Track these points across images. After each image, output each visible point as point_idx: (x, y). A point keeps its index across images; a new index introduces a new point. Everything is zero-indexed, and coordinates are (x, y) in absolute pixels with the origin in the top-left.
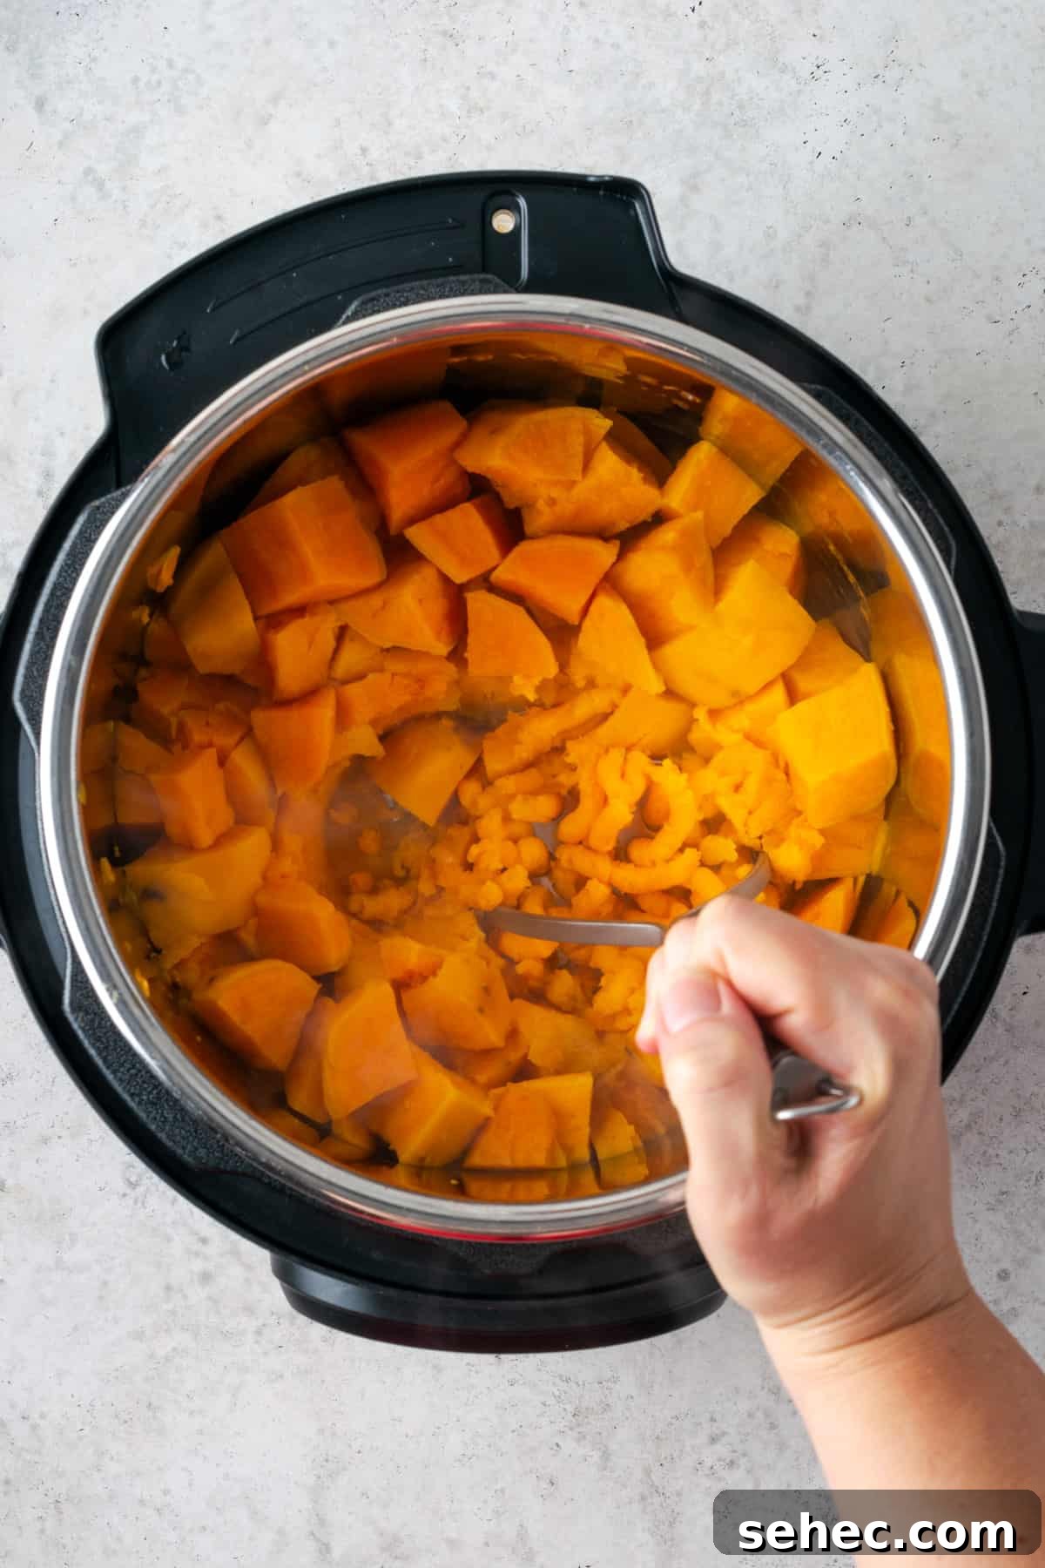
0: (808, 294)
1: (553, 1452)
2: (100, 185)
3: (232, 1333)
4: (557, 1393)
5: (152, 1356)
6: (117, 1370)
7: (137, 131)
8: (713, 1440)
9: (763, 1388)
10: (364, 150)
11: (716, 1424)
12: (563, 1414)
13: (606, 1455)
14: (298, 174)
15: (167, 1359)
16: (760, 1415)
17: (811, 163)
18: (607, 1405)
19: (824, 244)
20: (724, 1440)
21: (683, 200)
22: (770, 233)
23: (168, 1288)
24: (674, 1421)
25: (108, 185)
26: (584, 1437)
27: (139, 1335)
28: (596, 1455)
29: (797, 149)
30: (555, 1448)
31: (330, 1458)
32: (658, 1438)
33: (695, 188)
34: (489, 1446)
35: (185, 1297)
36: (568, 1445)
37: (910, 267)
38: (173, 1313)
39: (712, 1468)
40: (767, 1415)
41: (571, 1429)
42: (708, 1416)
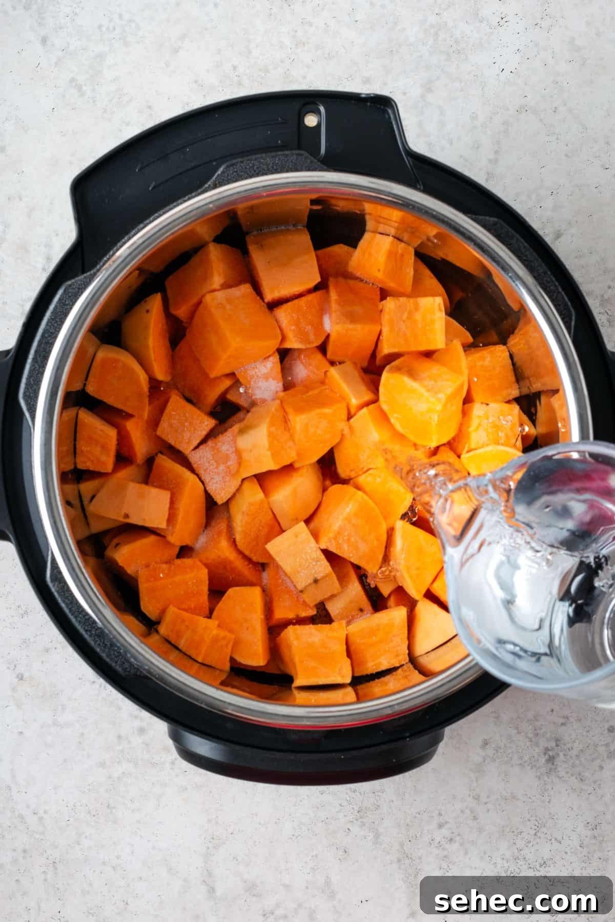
0: (496, 152)
1: (346, 833)
2: (79, 88)
3: (157, 764)
4: (348, 799)
5: (110, 777)
6: (89, 785)
7: (101, 57)
8: (440, 826)
9: (470, 795)
10: (235, 68)
11: (442, 817)
12: (352, 811)
13: (377, 836)
14: (196, 82)
15: (119, 778)
16: (468, 812)
17: (498, 75)
18: (378, 806)
19: (505, 123)
20: (448, 826)
21: (423, 96)
22: (474, 117)
23: (119, 737)
24: (417, 815)
25: (84, 88)
26: (364, 825)
27: (102, 765)
28: (371, 835)
29: (489, 67)
30: (347, 831)
31: (215, 837)
32: (407, 825)
33: (430, 90)
34: (308, 830)
35: (129, 742)
36: (355, 829)
37: (556, 137)
38: (122, 751)
39: (439, 842)
40: (472, 812)
41: (357, 820)
42: (437, 812)
